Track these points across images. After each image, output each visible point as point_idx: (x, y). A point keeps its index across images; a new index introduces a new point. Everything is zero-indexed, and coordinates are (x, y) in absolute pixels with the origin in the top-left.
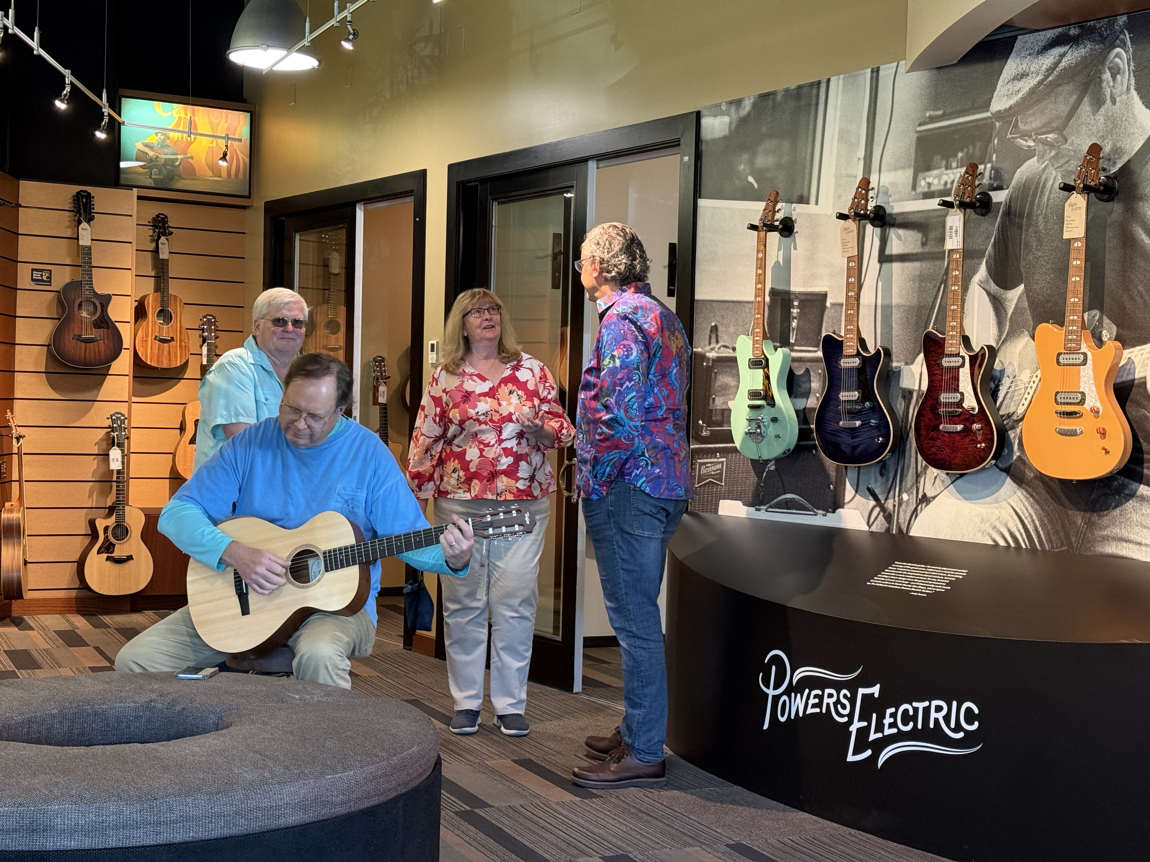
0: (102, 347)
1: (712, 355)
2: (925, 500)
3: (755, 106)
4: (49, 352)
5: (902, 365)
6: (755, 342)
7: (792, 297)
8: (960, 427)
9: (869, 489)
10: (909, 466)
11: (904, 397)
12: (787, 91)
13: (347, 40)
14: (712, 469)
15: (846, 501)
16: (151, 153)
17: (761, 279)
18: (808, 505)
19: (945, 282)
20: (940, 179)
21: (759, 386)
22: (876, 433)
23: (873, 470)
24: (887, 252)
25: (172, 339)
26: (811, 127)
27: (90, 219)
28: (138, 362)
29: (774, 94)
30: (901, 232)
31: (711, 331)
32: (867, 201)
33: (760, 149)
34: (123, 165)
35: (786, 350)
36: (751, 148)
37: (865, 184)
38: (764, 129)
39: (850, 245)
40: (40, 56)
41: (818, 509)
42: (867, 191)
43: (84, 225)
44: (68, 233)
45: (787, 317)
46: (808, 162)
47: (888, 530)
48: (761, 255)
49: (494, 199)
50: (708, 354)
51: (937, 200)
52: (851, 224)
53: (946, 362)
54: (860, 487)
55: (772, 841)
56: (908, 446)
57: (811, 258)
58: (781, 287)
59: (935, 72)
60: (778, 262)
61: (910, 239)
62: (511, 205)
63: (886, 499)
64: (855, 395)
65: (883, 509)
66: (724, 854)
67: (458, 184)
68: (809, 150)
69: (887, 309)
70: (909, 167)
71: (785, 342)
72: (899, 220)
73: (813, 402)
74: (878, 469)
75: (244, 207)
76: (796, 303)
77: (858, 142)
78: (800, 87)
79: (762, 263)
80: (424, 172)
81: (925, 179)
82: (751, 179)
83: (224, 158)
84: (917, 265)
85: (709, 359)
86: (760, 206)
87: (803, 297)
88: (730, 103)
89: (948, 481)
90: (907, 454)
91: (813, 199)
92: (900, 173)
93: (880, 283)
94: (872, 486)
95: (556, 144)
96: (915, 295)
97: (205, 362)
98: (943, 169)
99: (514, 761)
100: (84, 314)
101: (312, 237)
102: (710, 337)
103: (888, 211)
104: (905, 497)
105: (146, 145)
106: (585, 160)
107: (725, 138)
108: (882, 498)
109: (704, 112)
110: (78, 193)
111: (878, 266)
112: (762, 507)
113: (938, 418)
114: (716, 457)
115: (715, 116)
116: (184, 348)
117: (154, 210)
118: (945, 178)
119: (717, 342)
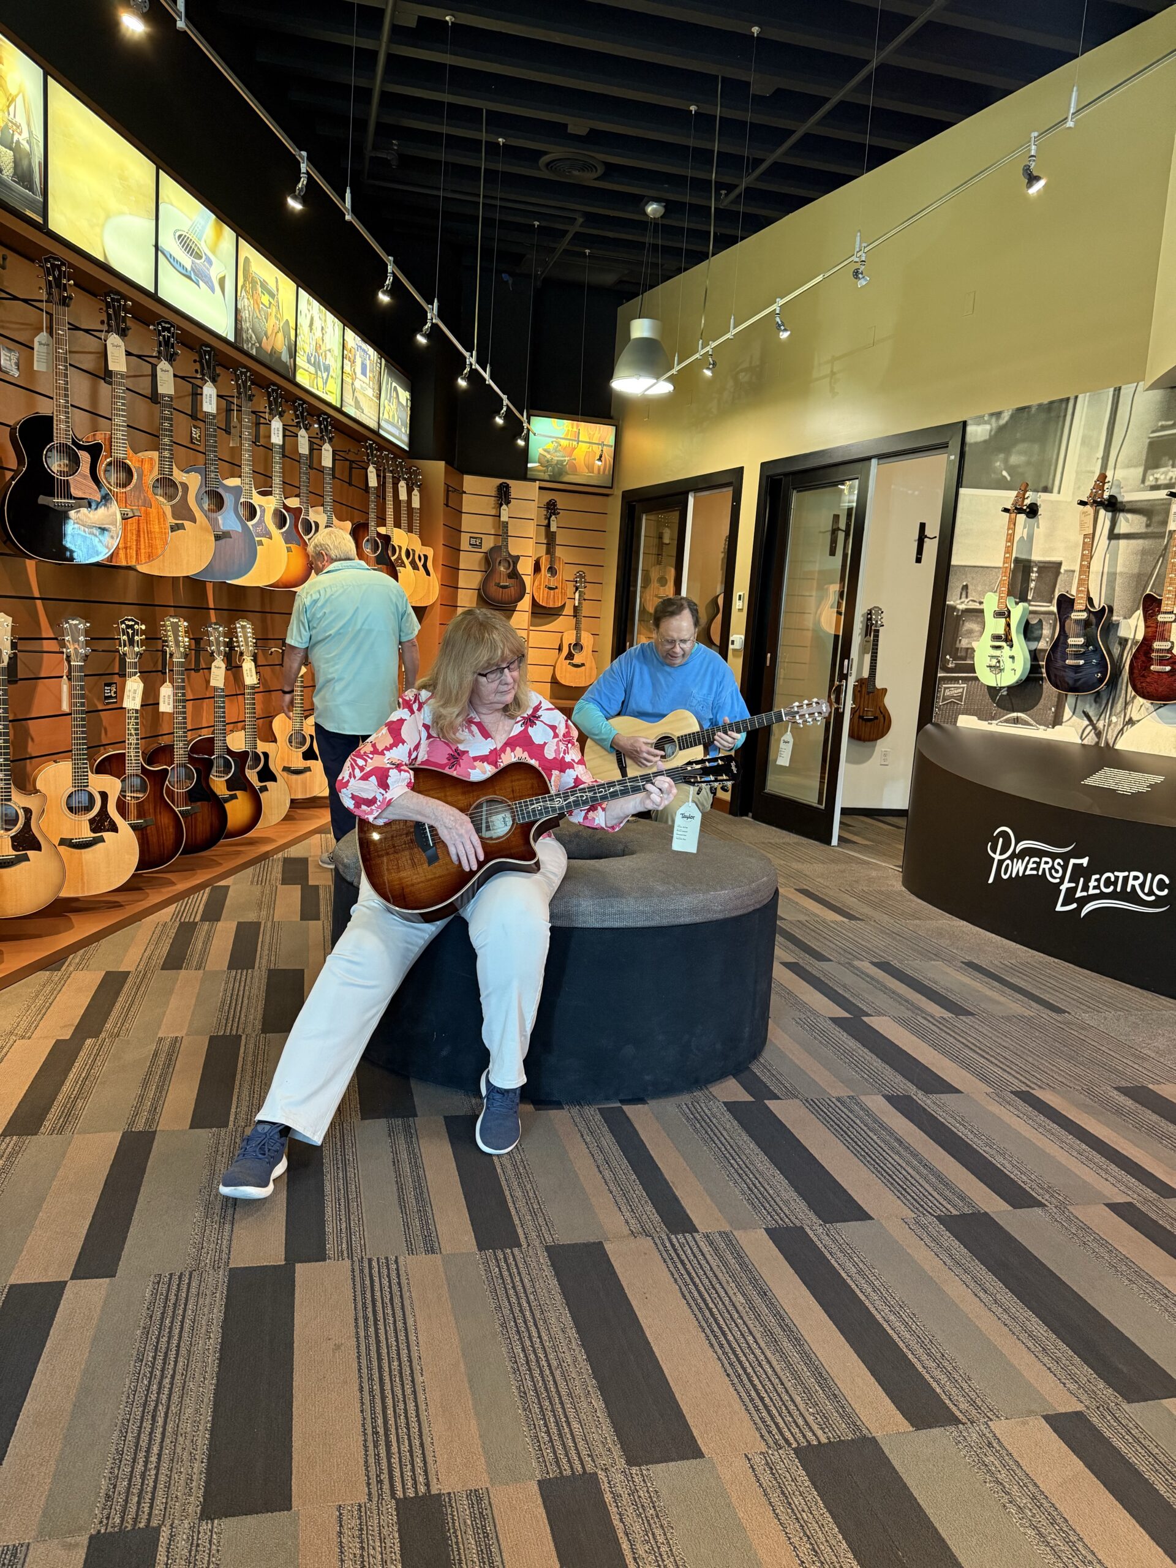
0: (513, 591)
1: (962, 607)
2: (1131, 722)
3: (1012, 416)
4: (479, 595)
5: (1121, 619)
6: (1000, 598)
7: (1032, 564)
8: (1168, 668)
9: (1084, 712)
10: (1119, 697)
11: (1120, 644)
12: (1040, 405)
13: (708, 368)
14: (955, 692)
15: (1064, 720)
16: (548, 456)
17: (1009, 550)
18: (1032, 722)
19: (1163, 555)
20: (1166, 475)
21: (1001, 631)
22: (1095, 670)
23: (1089, 698)
24: (1116, 531)
25: (556, 588)
26: (1059, 434)
27: (508, 503)
28: (534, 603)
29: (1029, 407)
30: (1129, 516)
31: (962, 589)
32: (1104, 491)
33: (1014, 450)
34: (529, 465)
35: (1026, 604)
36: (1007, 450)
37: (1103, 478)
38: (1018, 435)
39: (1086, 525)
40: (489, 385)
41: (1040, 725)
42: (1104, 483)
43: (504, 507)
44: (493, 512)
45: (1026, 579)
46: (1054, 461)
47: (1097, 743)
48: (1010, 532)
49: (794, 489)
50: (958, 606)
51: (1166, 492)
52: (1089, 509)
53: (1161, 618)
54: (1077, 710)
55: (996, 962)
56: (1120, 680)
57: (1050, 536)
58: (1023, 556)
59: (1169, 390)
60: (1023, 537)
61: (1136, 522)
62: (806, 493)
63: (1098, 720)
64: (1081, 641)
65: (1095, 728)
66: (961, 968)
67: (768, 477)
68: (1056, 451)
69: (1112, 576)
70: (1140, 465)
71: (1023, 598)
72: (1128, 507)
73: (1044, 645)
74: (1092, 698)
75: (607, 495)
76: (1035, 569)
77: (1098, 446)
78: (1051, 403)
79: (1010, 538)
80: (742, 468)
81: (1153, 475)
82: (1005, 473)
83: (600, 459)
84: (1140, 542)
85: (958, 610)
86: (1013, 494)
87: (1041, 565)
88: (992, 415)
89: (1152, 708)
90: (1119, 687)
91: (1056, 489)
92: (1132, 470)
93: (1108, 556)
94: (1087, 709)
95: (847, 446)
96: (1138, 565)
97: (577, 604)
98: (1170, 468)
99: (796, 890)
100: (502, 569)
101: (652, 517)
102: (961, 594)
103: (1120, 499)
104: (1114, 719)
105: (545, 450)
106: (869, 459)
107: (985, 442)
108: (1094, 719)
109: (969, 422)
110: (501, 484)
111: (1107, 542)
112: (993, 722)
113: (1150, 661)
114: (958, 683)
115: (979, 424)
116: (564, 594)
117: (549, 496)
118: (1171, 474)
119: (967, 597)
